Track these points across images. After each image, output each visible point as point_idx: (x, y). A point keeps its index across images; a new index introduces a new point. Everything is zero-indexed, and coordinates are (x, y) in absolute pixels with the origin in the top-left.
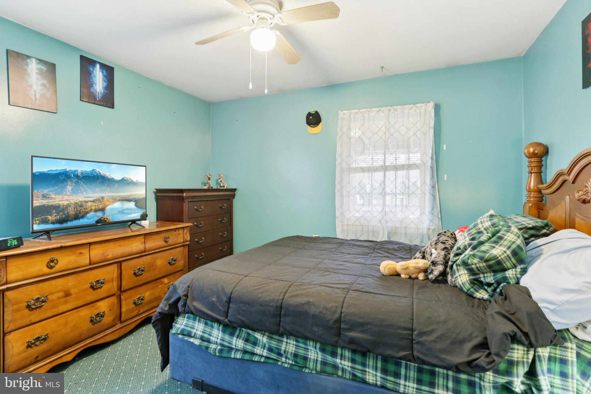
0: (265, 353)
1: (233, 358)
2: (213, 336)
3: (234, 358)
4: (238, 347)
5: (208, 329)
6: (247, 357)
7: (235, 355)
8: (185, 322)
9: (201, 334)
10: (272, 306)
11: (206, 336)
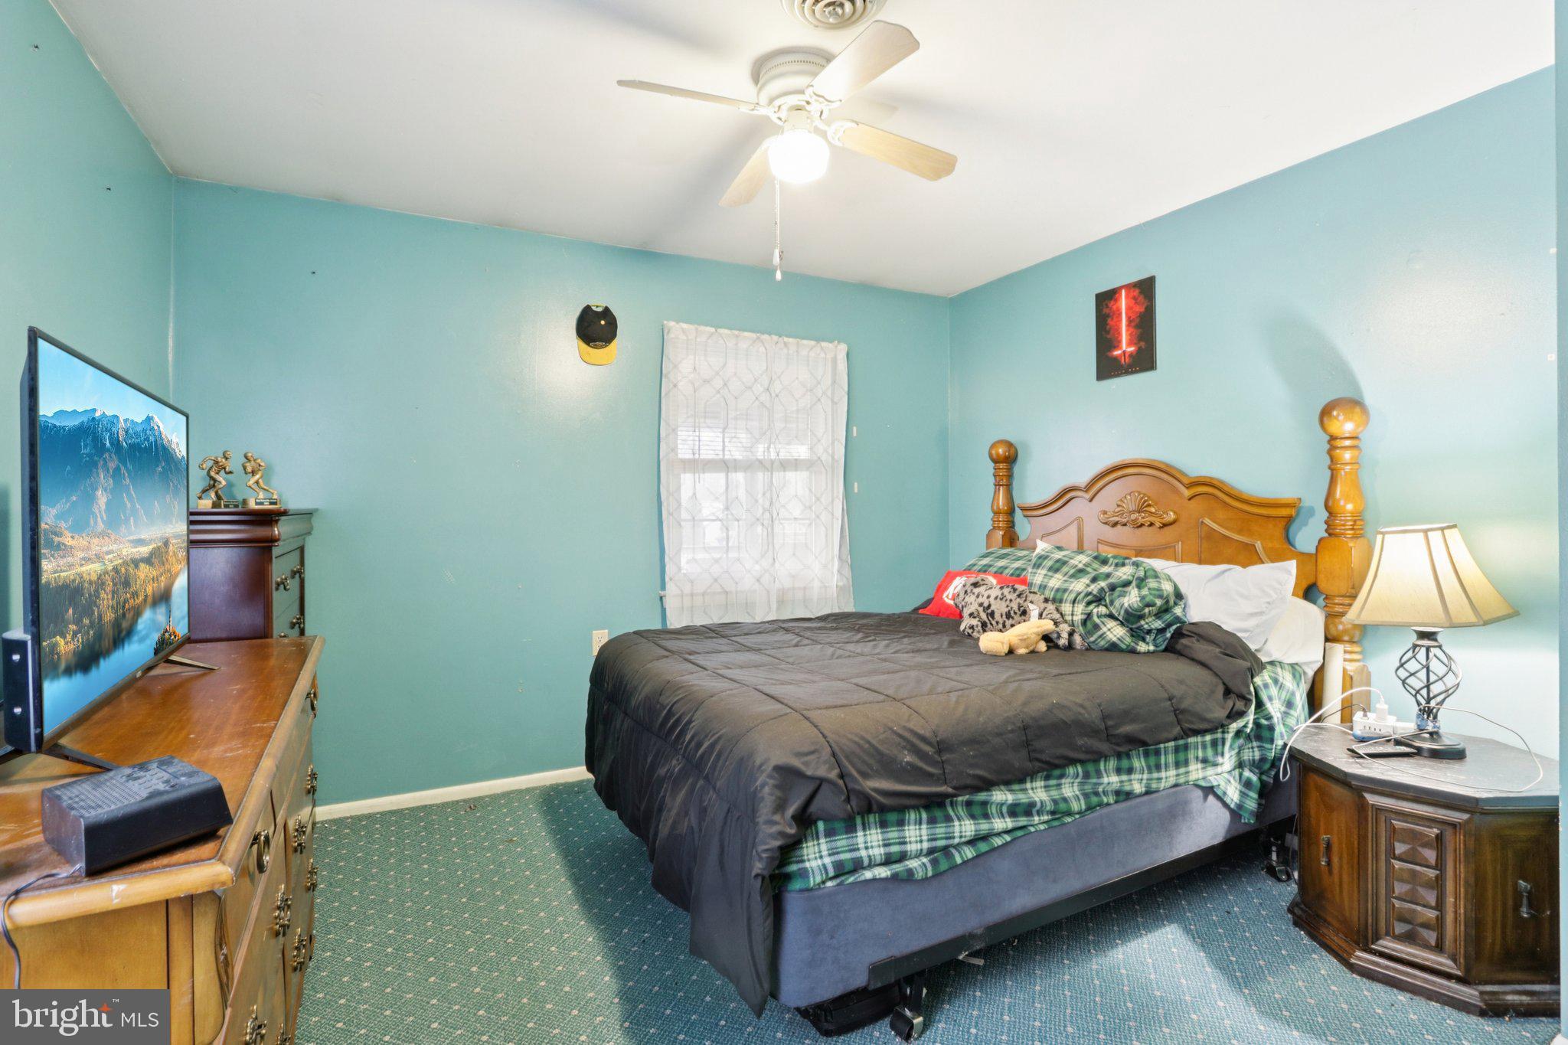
0: (1009, 823)
1: (961, 864)
2: (910, 843)
3: (965, 863)
4: (965, 837)
5: (893, 834)
6: (983, 847)
7: (962, 857)
8: (824, 847)
9: (882, 850)
10: (1012, 731)
11: (895, 849)
